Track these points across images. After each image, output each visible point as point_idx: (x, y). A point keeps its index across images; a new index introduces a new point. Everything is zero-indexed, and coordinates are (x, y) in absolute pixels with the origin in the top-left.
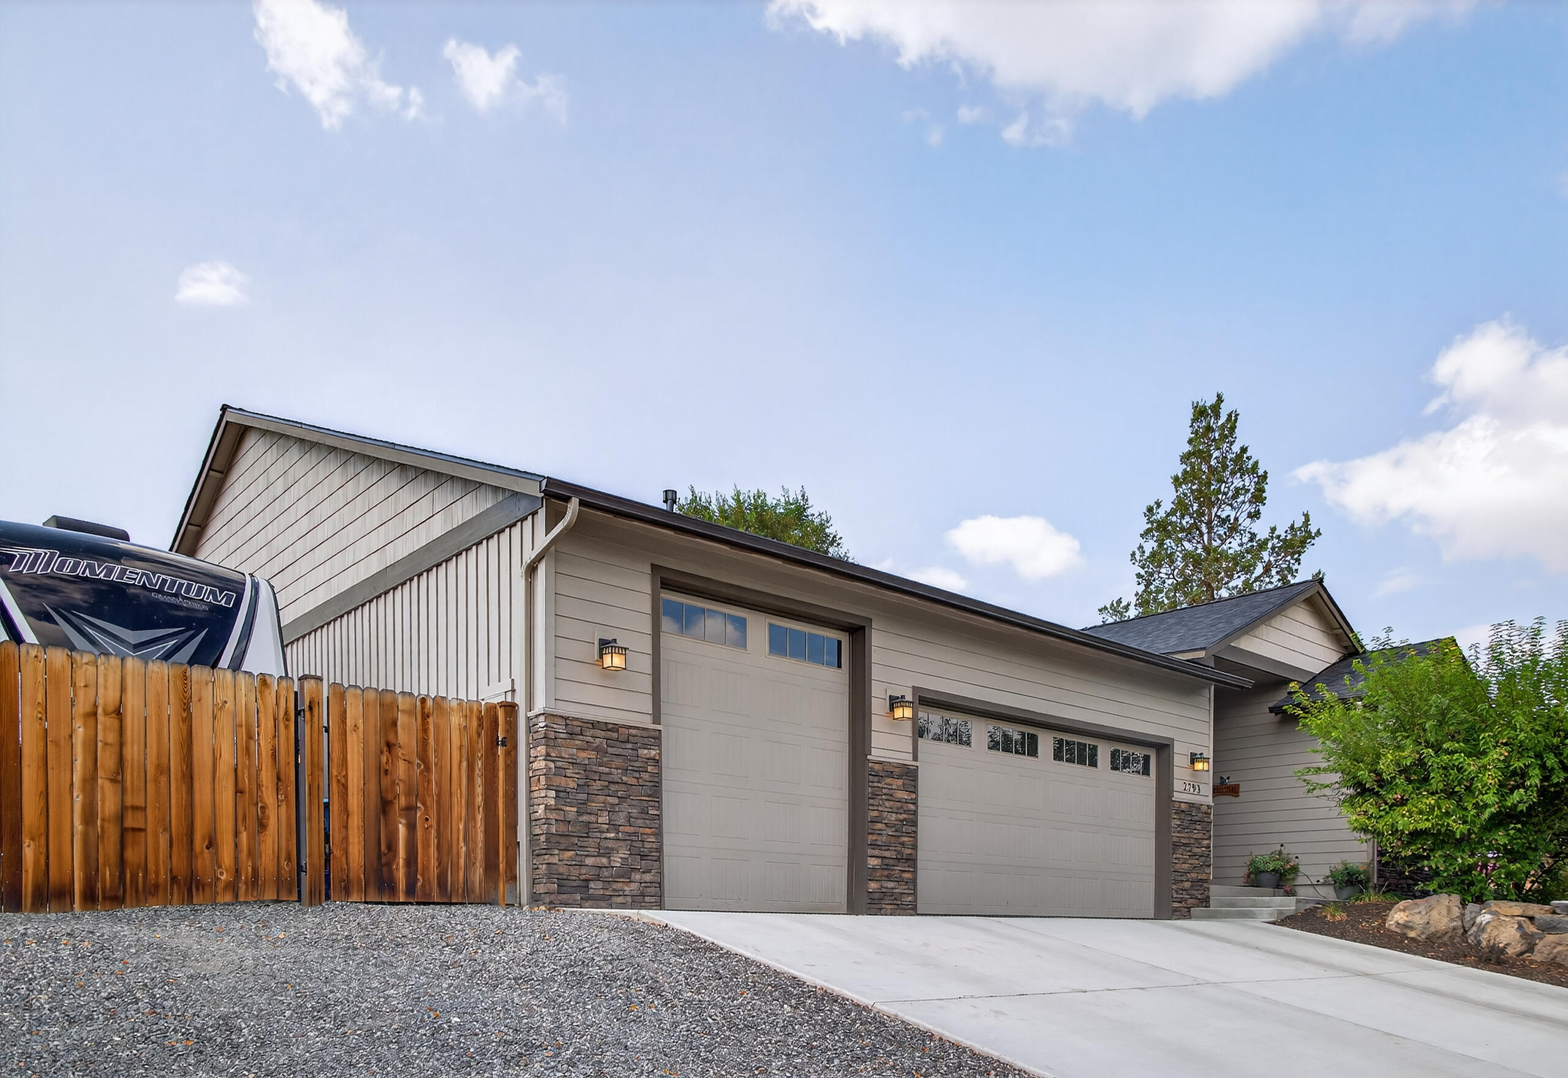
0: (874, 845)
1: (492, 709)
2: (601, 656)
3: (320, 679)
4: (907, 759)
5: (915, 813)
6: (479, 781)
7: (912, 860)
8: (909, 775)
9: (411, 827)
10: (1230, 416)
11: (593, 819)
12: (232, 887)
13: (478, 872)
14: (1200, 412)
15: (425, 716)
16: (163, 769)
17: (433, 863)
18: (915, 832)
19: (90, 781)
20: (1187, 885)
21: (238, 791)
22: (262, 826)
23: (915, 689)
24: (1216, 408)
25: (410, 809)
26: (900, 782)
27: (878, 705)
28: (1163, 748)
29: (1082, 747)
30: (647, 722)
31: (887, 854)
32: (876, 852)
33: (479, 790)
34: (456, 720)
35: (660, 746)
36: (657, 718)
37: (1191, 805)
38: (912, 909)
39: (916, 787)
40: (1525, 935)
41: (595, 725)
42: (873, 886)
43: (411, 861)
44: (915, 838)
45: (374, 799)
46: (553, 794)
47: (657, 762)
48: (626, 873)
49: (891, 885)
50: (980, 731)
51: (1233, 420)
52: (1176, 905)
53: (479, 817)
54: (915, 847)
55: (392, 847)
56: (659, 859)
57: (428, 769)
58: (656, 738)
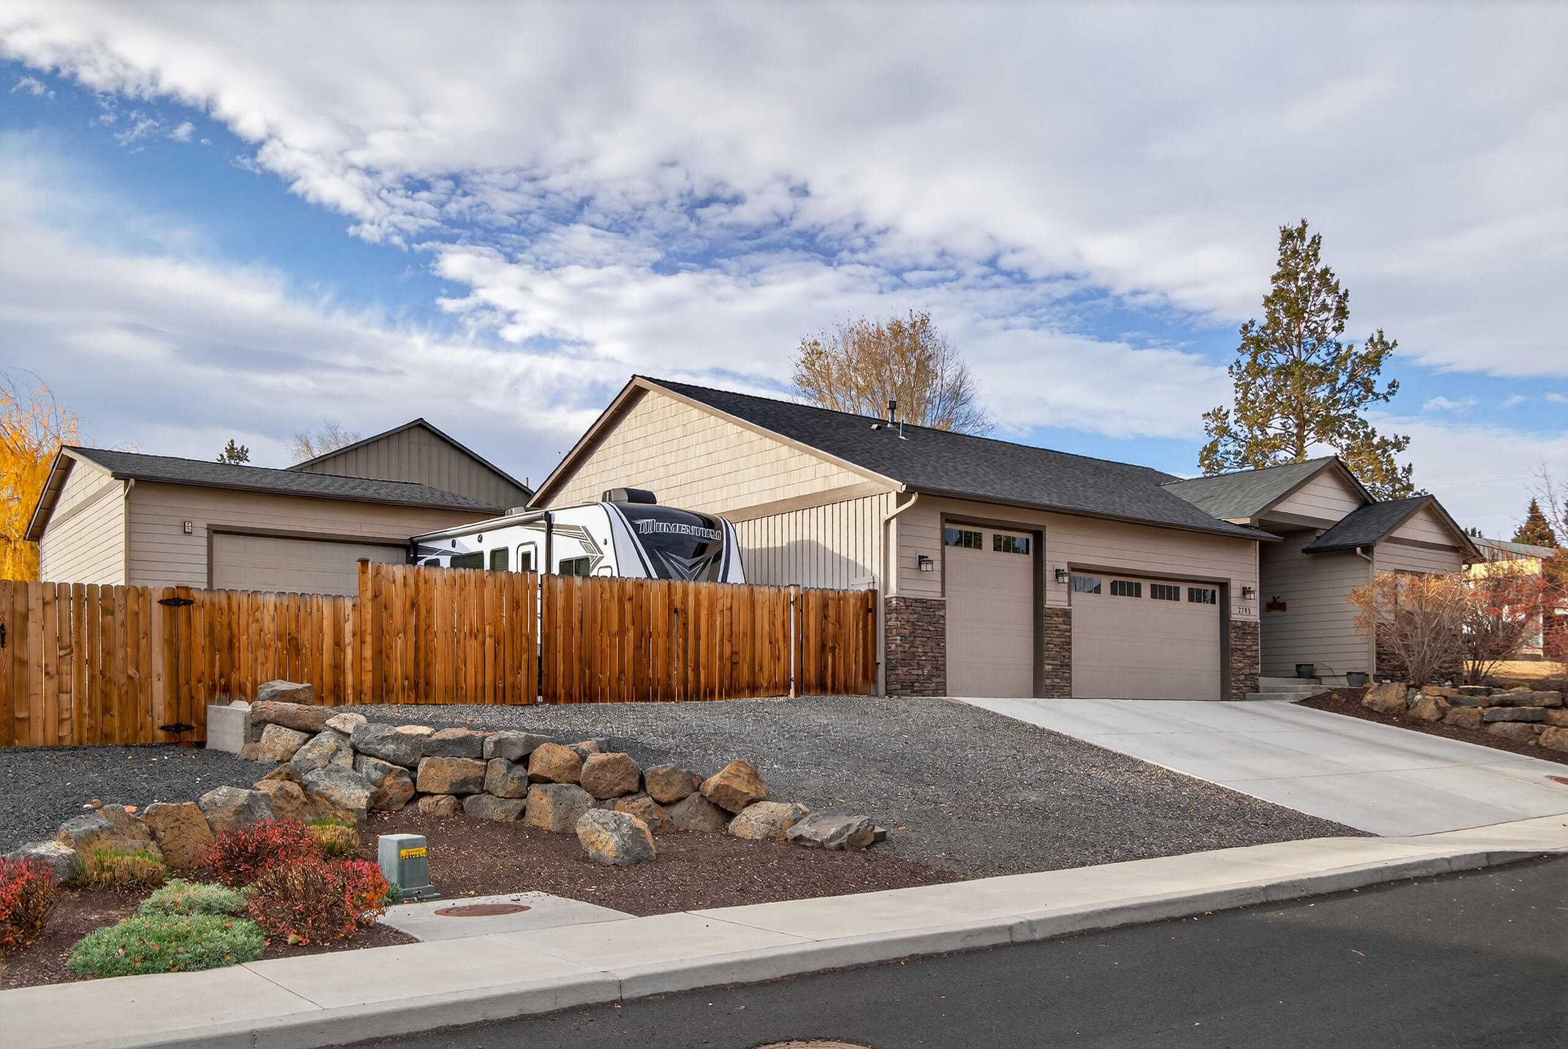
0: (1048, 658)
1: (866, 594)
2: (920, 564)
3: (799, 586)
4: (1064, 605)
5: (1070, 637)
6: (861, 631)
7: (1069, 666)
8: (1066, 614)
9: (834, 657)
10: (1314, 238)
11: (915, 650)
12: (767, 689)
13: (860, 678)
14: (1288, 236)
15: (839, 600)
16: (745, 634)
17: (842, 675)
18: (1070, 649)
19: (722, 640)
20: (1242, 677)
21: (770, 643)
22: (779, 659)
23: (1069, 563)
24: (1301, 233)
25: (833, 648)
26: (1061, 620)
27: (1049, 576)
28: (1224, 586)
29: (1169, 588)
30: (937, 596)
31: (1055, 662)
32: (1050, 662)
33: (861, 636)
34: (852, 601)
35: (945, 609)
36: (943, 594)
37: (1244, 623)
38: (1069, 695)
39: (1070, 621)
40: (1439, 708)
41: (916, 600)
42: (1048, 681)
43: (834, 675)
44: (1070, 652)
45: (819, 644)
46: (899, 638)
47: (944, 617)
48: (930, 677)
49: (1058, 681)
50: (1106, 582)
51: (1316, 241)
52: (1234, 691)
53: (861, 650)
54: (1070, 658)
55: (826, 667)
56: (944, 670)
57: (840, 627)
58: (942, 605)
